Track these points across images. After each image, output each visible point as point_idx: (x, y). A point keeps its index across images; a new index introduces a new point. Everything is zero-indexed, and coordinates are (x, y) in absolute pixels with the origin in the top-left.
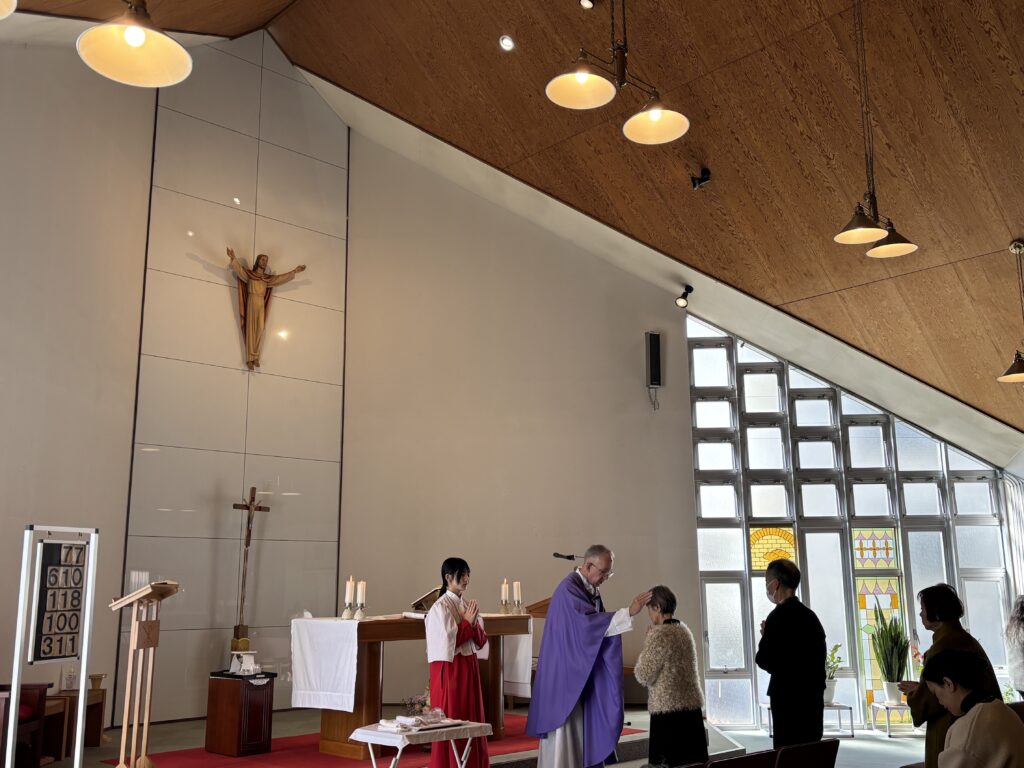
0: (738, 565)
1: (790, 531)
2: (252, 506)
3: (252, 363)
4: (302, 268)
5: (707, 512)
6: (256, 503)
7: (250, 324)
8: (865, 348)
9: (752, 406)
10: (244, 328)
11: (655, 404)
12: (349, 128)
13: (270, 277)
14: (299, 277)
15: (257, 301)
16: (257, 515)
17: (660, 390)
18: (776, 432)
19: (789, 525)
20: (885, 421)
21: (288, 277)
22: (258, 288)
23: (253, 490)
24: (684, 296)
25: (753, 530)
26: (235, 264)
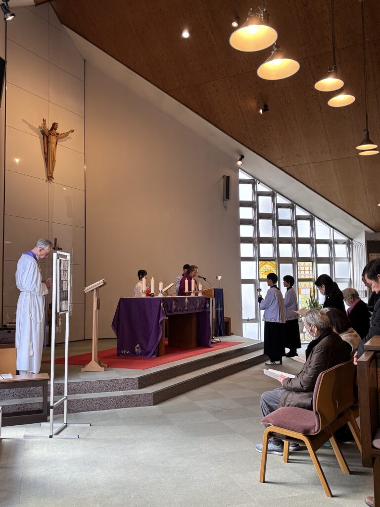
0: (253, 276)
1: (274, 262)
2: (56, 247)
3: (50, 178)
4: (72, 131)
5: (243, 255)
8: (313, 188)
9: (262, 210)
10: (46, 160)
11: (225, 207)
12: (85, 61)
13: (58, 134)
17: (228, 201)
18: (270, 221)
19: (274, 260)
20: (311, 219)
22: (53, 139)
23: (55, 240)
24: (241, 160)
25: (260, 262)
26: (45, 127)
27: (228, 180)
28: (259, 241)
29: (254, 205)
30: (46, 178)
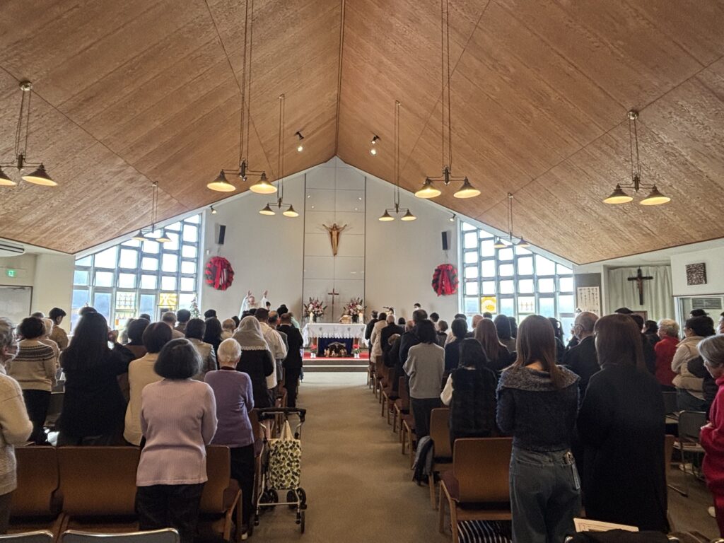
1: (495, 298)
2: (333, 294)
3: (335, 254)
4: (346, 225)
5: (468, 292)
7: (335, 243)
9: (484, 254)
12: (365, 177)
13: (338, 229)
14: (346, 228)
15: (335, 237)
16: (335, 296)
18: (492, 262)
19: (495, 296)
20: (533, 256)
21: (343, 228)
22: (335, 233)
23: (333, 289)
24: (453, 217)
25: (482, 298)
26: (327, 228)
27: (444, 235)
28: (480, 280)
29: (478, 249)
30: (332, 255)
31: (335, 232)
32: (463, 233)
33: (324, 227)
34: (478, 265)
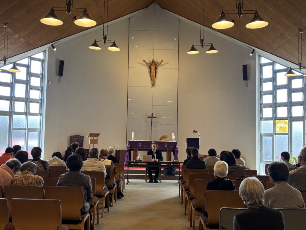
2: (152, 117)
3: (153, 85)
4: (162, 61)
5: (265, 116)
6: (153, 116)
9: (279, 83)
10: (151, 77)
11: (247, 85)
12: (179, 20)
13: (156, 64)
15: (153, 70)
16: (153, 119)
17: (248, 81)
18: (286, 90)
21: (160, 63)
23: (152, 114)
24: (252, 53)
25: (276, 121)
26: (146, 63)
27: (245, 67)
28: (275, 105)
29: (273, 79)
31: (153, 67)
32: (261, 66)
33: (144, 63)
34: (273, 93)
